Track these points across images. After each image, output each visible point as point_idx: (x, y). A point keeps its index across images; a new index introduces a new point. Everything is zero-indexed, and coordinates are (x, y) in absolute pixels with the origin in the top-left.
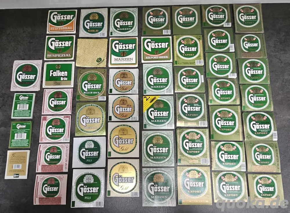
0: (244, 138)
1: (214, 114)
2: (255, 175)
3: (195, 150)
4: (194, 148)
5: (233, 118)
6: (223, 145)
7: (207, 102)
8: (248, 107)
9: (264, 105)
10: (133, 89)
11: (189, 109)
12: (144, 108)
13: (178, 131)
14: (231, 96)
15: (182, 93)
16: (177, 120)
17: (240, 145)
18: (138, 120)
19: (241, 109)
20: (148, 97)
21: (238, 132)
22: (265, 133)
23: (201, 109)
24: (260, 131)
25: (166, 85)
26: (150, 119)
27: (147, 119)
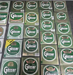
0: (60, 63)
1: (43, 49)
3: (31, 71)
4: (31, 69)
5: (53, 52)
6: (48, 67)
7: (40, 43)
10: (2, 36)
11: (30, 46)
12: (6, 46)
13: (22, 59)
14: (52, 40)
15: (28, 38)
16: (23, 52)
17: (57, 67)
18: (1, 52)
19: (58, 47)
20: (9, 40)
21: (56, 59)
22: (71, 61)
23: (36, 47)
24: (68, 59)
25: (19, 34)
26: (8, 52)
27: (6, 52)
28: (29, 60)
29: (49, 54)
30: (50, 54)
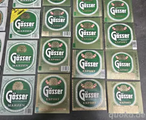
0: (104, 47)
1: (78, 24)
2: (114, 82)
3: (57, 58)
4: (56, 56)
5: (95, 29)
6: (84, 53)
7: (72, 15)
8: (109, 19)
9: (125, 17)
10: (3, 3)
11: (54, 20)
12: (11, 19)
13: (41, 40)
14: (94, 9)
15: (49, 6)
16: (42, 30)
17: (100, 53)
18: (4, 30)
19: (103, 21)
20: (16, 10)
21: (99, 41)
22: (124, 42)
24: (120, 41)
26: (16, 29)
27: (13, 30)
28: (52, 41)
29: (87, 32)
30: (90, 32)
